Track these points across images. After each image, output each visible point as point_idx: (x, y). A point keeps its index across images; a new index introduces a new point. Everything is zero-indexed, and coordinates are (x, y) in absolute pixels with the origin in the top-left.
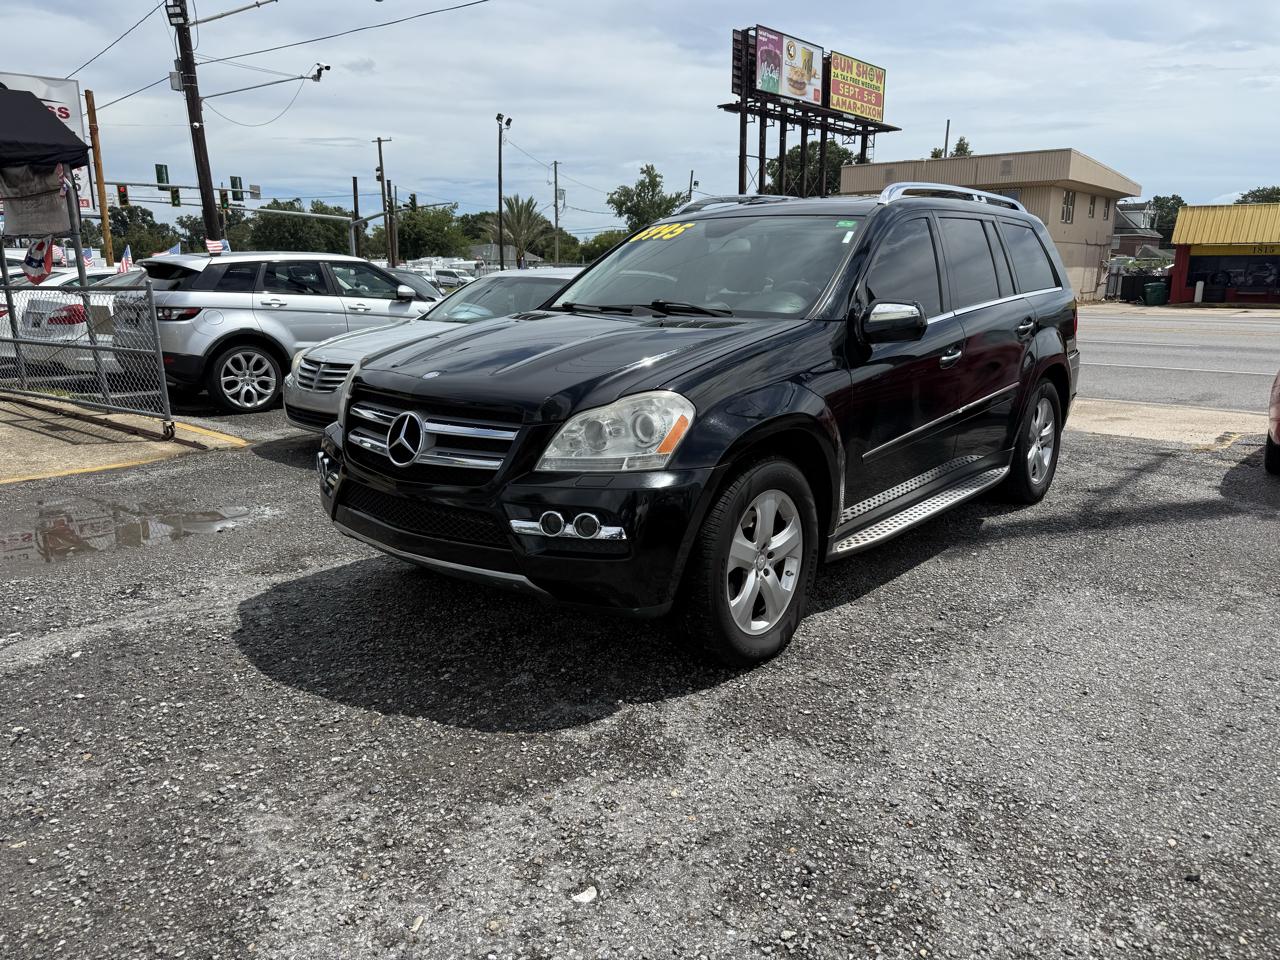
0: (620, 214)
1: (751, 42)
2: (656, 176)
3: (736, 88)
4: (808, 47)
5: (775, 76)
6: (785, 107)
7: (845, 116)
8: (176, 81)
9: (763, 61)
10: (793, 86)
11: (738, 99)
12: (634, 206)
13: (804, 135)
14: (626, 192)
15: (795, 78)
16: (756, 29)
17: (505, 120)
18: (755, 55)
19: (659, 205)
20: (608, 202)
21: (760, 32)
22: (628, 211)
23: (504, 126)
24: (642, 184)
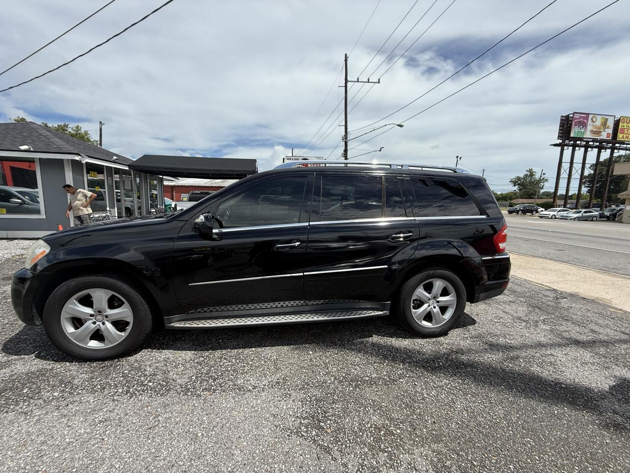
0: (515, 185)
1: (570, 119)
2: (533, 172)
3: (559, 137)
4: (604, 117)
5: (582, 130)
6: (587, 142)
7: (626, 142)
8: (343, 155)
9: (575, 125)
10: (593, 133)
11: (561, 141)
12: (521, 183)
13: (612, 153)
14: (519, 178)
15: (595, 130)
16: (573, 114)
17: (459, 158)
18: (571, 124)
19: (533, 183)
20: (510, 182)
21: (575, 115)
22: (519, 184)
23: (459, 159)
24: (526, 175)
